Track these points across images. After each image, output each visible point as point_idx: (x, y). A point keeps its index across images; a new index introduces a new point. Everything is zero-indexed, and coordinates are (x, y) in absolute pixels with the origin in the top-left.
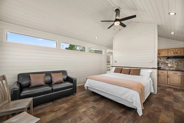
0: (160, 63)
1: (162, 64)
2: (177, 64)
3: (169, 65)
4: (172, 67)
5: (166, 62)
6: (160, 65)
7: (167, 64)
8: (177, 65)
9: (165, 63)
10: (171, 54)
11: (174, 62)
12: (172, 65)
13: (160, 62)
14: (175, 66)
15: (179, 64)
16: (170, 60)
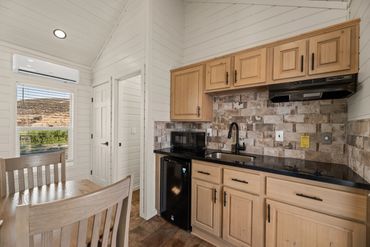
0: (242, 126)
1: (249, 128)
2: (312, 129)
3: (279, 136)
4: (290, 147)
5: (267, 120)
6: (242, 133)
7: (270, 127)
8: (312, 137)
9: (261, 126)
10: (288, 72)
11: (299, 118)
12: (292, 138)
13: (242, 119)
14: (306, 142)
15: (325, 128)
16: (283, 109)
